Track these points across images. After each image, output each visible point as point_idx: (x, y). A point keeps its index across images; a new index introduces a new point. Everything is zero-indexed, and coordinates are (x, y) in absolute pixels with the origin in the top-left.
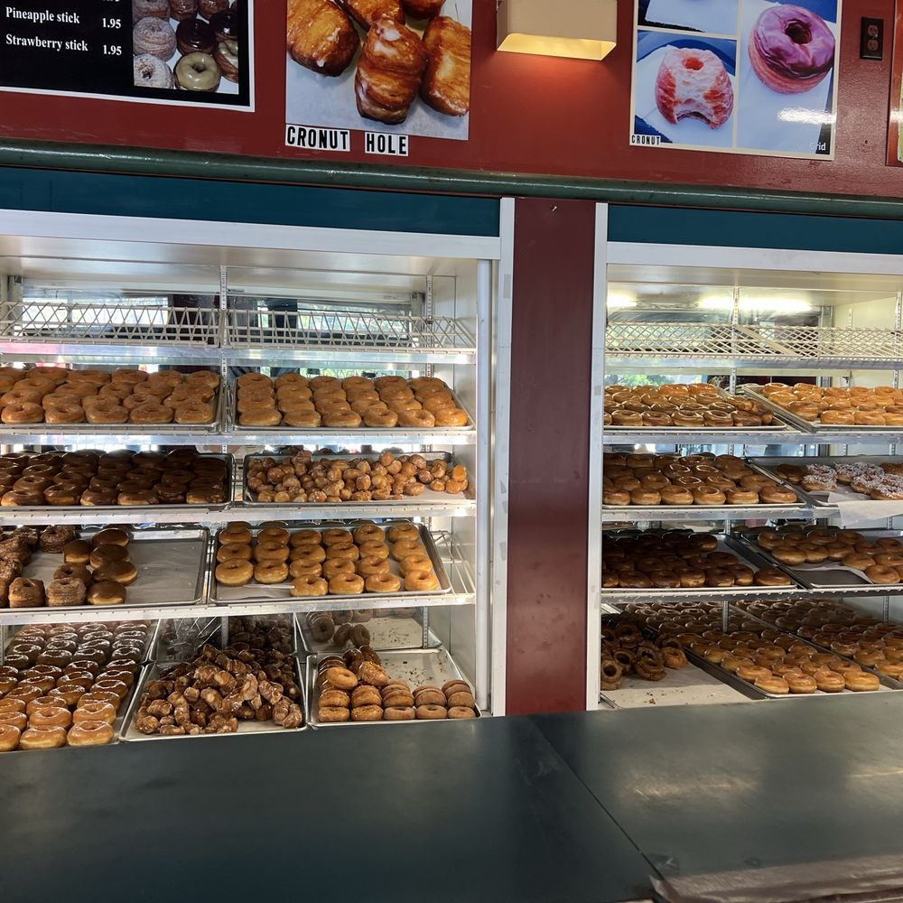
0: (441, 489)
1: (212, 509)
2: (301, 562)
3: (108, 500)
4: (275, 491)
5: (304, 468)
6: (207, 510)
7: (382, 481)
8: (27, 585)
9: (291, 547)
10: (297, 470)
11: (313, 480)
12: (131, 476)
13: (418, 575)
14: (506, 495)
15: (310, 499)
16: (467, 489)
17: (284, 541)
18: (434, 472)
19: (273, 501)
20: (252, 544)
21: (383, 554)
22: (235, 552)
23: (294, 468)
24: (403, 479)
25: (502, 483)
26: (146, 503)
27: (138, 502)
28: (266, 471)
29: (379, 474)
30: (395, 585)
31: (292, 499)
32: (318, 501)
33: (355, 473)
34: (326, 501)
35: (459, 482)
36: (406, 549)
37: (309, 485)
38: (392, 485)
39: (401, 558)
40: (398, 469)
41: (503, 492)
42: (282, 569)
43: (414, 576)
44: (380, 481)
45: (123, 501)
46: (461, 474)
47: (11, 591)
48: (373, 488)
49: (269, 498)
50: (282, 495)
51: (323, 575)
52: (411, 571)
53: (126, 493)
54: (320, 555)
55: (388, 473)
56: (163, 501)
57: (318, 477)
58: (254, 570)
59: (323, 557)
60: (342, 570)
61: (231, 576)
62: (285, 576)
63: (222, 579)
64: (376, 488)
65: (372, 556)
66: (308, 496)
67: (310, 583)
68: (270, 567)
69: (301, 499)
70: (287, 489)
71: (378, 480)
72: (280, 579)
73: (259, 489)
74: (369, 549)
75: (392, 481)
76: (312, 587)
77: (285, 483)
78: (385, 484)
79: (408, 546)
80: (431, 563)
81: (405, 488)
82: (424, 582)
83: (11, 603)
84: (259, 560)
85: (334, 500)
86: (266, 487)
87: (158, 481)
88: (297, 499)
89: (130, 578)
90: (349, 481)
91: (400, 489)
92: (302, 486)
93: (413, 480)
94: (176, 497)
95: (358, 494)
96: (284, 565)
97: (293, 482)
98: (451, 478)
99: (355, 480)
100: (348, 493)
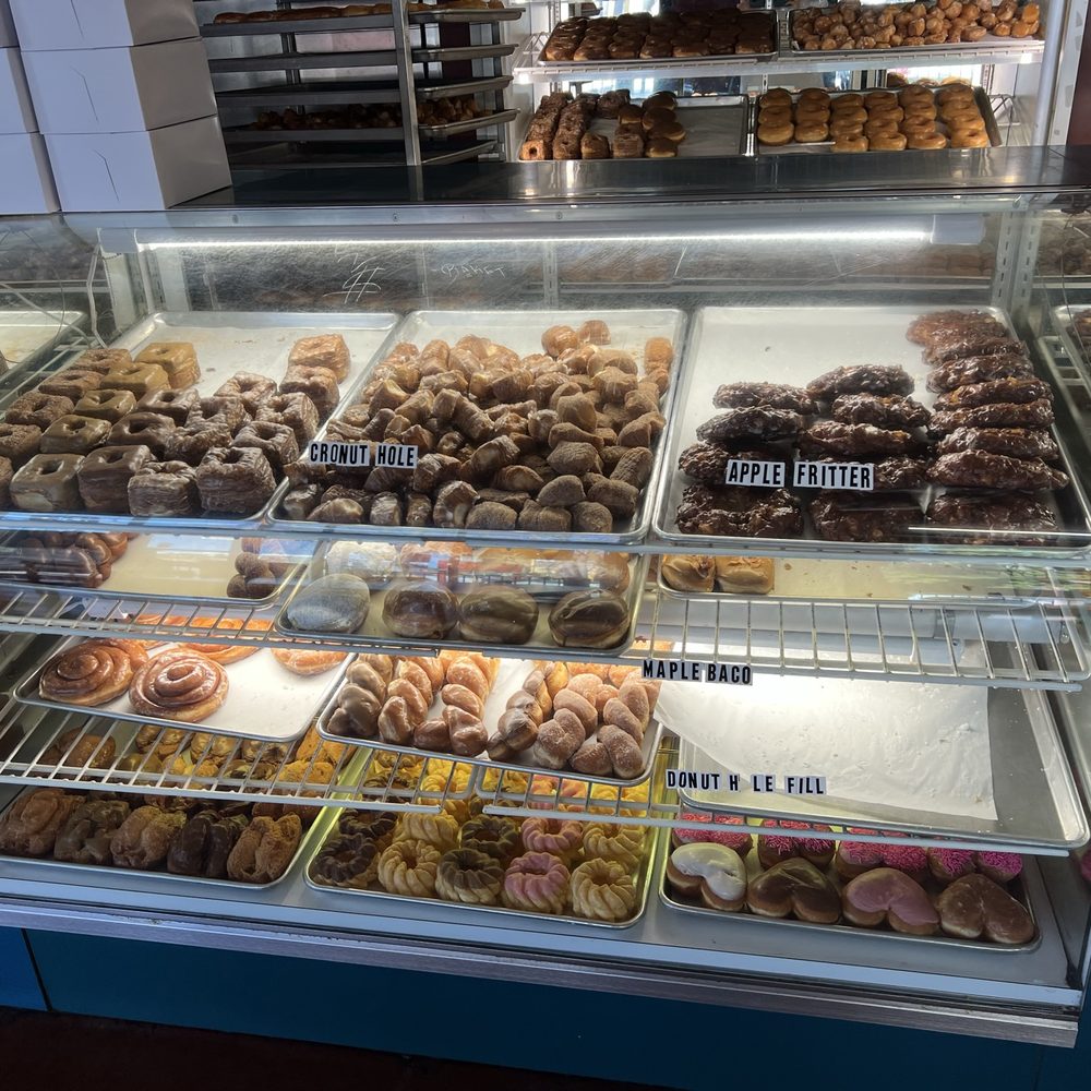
0: (1006, 33)
1: (760, 59)
2: (842, 123)
3: (664, 53)
4: (821, 39)
5: (853, 14)
6: (756, 60)
7: (937, 24)
8: (595, 139)
9: (832, 111)
10: (846, 18)
11: (862, 27)
12: (682, 32)
13: (968, 133)
14: (1082, 29)
15: (858, 46)
16: (1038, 31)
17: (825, 104)
18: (1001, 14)
19: (820, 48)
20: (793, 107)
21: (931, 115)
22: (775, 114)
23: (843, 15)
24: (962, 24)
25: (1078, 14)
26: (698, 54)
27: (691, 54)
28: (812, 23)
29: (935, 17)
30: (940, 143)
31: (839, 47)
32: (866, 47)
33: (909, 17)
34: (875, 47)
35: (1029, 23)
36: (957, 109)
37: (857, 33)
38: (949, 30)
39: (949, 119)
40: (958, 12)
41: (1079, 24)
42: (822, 129)
43: (963, 134)
44: (935, 24)
45: (679, 54)
46: (1033, 13)
47: (583, 144)
48: (928, 33)
49: (816, 46)
50: (829, 43)
51: (864, 133)
52: (958, 130)
53: (681, 45)
54: (862, 117)
55: (946, 17)
56: (714, 52)
57: (867, 23)
58: (795, 131)
59: (865, 119)
60: (885, 129)
61: (773, 134)
62: (825, 136)
63: (764, 138)
64: (930, 34)
65: (918, 116)
66: (856, 42)
67: (850, 140)
68: (811, 127)
69: (849, 46)
70: (835, 38)
71: (934, 24)
72: (820, 138)
73: (806, 39)
74: (916, 110)
75: (949, 26)
76: (853, 144)
77: (833, 32)
78: (940, 28)
79: (960, 107)
80: (983, 121)
81: (963, 33)
82: (973, 140)
83: (584, 155)
84: (799, 121)
85: (882, 46)
86: (813, 37)
87: (707, 36)
88: (845, 46)
89: (680, 137)
90: (901, 26)
91: (957, 34)
92: (850, 34)
93: (974, 24)
94: (726, 49)
95: (910, 40)
96: (825, 125)
97: (840, 30)
98: (1020, 19)
99: (907, 25)
100: (898, 39)
